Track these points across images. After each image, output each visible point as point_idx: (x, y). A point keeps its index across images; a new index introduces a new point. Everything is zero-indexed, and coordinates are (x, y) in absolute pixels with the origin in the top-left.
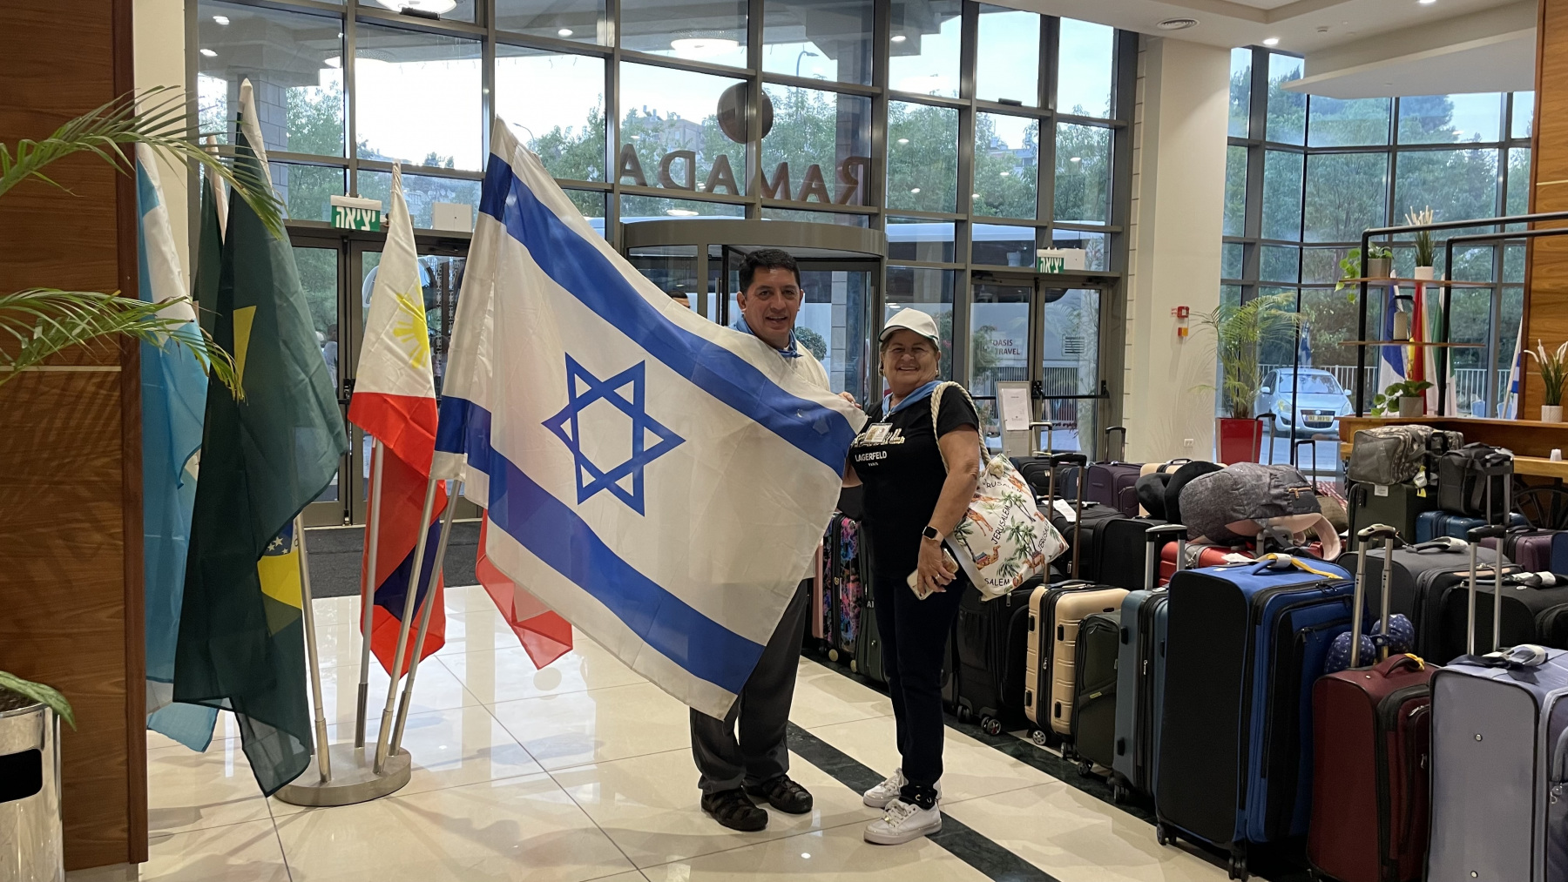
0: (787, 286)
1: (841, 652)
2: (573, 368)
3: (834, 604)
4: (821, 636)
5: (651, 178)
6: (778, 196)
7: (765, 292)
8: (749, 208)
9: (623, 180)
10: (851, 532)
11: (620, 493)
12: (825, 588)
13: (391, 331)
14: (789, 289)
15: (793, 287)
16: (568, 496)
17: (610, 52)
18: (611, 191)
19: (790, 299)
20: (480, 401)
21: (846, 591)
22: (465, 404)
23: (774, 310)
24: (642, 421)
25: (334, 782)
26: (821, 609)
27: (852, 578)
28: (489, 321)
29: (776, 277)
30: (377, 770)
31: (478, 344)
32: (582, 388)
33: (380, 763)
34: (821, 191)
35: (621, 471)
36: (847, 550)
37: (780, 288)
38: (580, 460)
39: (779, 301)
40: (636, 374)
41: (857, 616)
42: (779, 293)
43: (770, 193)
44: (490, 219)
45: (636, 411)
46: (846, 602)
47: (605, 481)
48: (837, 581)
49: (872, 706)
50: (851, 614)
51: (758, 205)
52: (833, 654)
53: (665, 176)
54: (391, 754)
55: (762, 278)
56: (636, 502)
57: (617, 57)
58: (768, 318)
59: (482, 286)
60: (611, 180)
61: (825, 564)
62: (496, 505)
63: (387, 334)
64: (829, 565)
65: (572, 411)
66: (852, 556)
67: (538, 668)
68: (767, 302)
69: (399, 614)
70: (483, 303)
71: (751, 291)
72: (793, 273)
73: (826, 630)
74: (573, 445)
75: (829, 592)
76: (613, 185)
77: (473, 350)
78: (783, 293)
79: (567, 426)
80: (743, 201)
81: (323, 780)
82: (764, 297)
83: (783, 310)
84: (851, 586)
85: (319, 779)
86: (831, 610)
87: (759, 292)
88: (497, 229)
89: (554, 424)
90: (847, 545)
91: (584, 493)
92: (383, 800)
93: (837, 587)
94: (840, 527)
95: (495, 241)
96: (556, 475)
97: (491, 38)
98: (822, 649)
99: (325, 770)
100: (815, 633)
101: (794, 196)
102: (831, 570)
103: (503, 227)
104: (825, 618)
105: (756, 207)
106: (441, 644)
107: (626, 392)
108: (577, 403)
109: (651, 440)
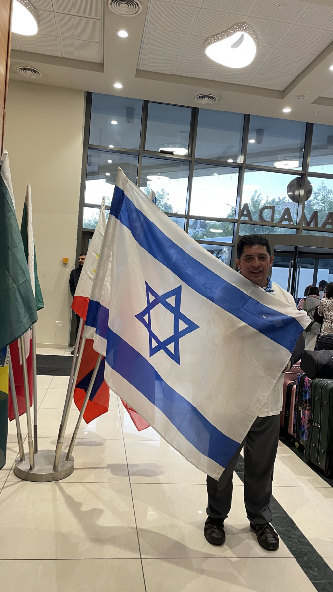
0: (261, 254)
1: (300, 444)
2: (149, 289)
3: (298, 419)
4: (292, 433)
5: (255, 218)
6: (312, 225)
7: (249, 258)
8: (297, 229)
9: (242, 218)
10: (309, 385)
11: (168, 352)
12: (295, 411)
13: (92, 270)
14: (263, 256)
15: (265, 254)
17: (241, 165)
18: (236, 222)
19: (264, 261)
21: (304, 414)
22: (98, 304)
23: (253, 268)
24: (178, 316)
25: (34, 471)
26: (292, 421)
27: (307, 408)
28: (110, 266)
29: (256, 249)
30: (55, 468)
31: (105, 276)
32: (152, 298)
33: (56, 464)
34: (332, 224)
35: (168, 341)
36: (306, 394)
37: (257, 256)
38: (152, 335)
39: (257, 263)
40: (177, 292)
41: (308, 428)
42: (256, 258)
43: (309, 224)
44: (113, 217)
45: (175, 311)
46: (304, 420)
47: (162, 346)
48: (300, 408)
50: (306, 427)
52: (297, 444)
53: (261, 216)
54: (66, 460)
55: (247, 251)
56: (176, 357)
57: (244, 167)
58: (251, 272)
60: (237, 218)
61: (296, 397)
62: (112, 352)
63: (90, 272)
64: (297, 399)
65: (147, 311)
66: (308, 397)
67: (139, 430)
68: (250, 264)
70: (108, 257)
71: (242, 258)
72: (265, 247)
73: (294, 432)
74: (149, 327)
75: (296, 413)
76: (237, 220)
77: (103, 278)
78: (259, 258)
79: (146, 318)
80: (295, 227)
81: (31, 469)
82: (247, 261)
83: (259, 267)
84: (307, 412)
85: (29, 467)
86: (297, 422)
87: (245, 258)
88: (116, 221)
89: (140, 316)
90: (306, 391)
91: (153, 352)
92: (53, 483)
93: (300, 411)
94: (304, 381)
96: (140, 342)
97: (193, 162)
98: (291, 440)
99: (32, 463)
100: (289, 432)
101: (320, 226)
102: (298, 401)
103: (119, 221)
104: (294, 425)
105: (301, 230)
106: (106, 411)
107: (171, 301)
108: (151, 306)
109: (182, 326)
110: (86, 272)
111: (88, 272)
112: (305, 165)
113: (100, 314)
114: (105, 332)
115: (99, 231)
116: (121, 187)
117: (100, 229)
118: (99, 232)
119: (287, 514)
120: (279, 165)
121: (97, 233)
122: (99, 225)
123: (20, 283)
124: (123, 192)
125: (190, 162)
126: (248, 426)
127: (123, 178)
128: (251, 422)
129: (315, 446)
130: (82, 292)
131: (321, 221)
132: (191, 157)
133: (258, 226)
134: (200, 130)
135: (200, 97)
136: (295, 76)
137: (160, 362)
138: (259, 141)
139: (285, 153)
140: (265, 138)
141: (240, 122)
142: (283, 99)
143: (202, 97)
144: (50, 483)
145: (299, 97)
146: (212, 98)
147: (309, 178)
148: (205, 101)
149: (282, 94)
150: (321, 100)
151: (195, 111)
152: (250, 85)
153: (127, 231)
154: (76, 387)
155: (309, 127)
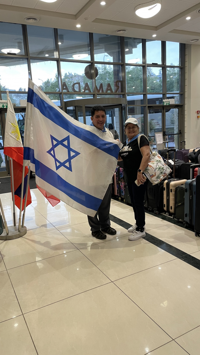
1: (121, 198)
2: (53, 138)
3: (119, 187)
4: (117, 195)
5: (70, 90)
6: (101, 92)
7: (97, 117)
8: (94, 95)
9: (64, 91)
10: (122, 171)
11: (66, 167)
12: (117, 184)
13: (11, 132)
15: (104, 115)
16: (54, 168)
17: (58, 59)
18: (61, 94)
19: (104, 118)
20: (31, 147)
21: (122, 184)
22: (29, 149)
24: (70, 150)
25: (10, 234)
26: (116, 189)
27: (123, 181)
28: (32, 128)
29: (100, 113)
30: (19, 231)
31: (30, 134)
32: (55, 143)
33: (20, 230)
34: (111, 90)
35: (66, 162)
36: (121, 175)
38: (56, 160)
39: (101, 119)
40: (68, 138)
41: (125, 190)
43: (99, 91)
44: (30, 103)
45: (68, 147)
46: (122, 187)
47: (63, 164)
48: (119, 182)
49: (129, 210)
50: (123, 189)
51: (96, 94)
52: (120, 198)
53: (73, 89)
54: (22, 227)
56: (70, 169)
57: (59, 60)
58: (98, 123)
59: (30, 120)
61: (116, 178)
62: (39, 170)
63: (10, 133)
64: (117, 179)
65: (53, 149)
66: (122, 176)
67: (53, 206)
68: (98, 119)
69: (20, 196)
70: (30, 124)
73: (118, 193)
74: (54, 157)
75: (118, 185)
76: (61, 92)
77: (29, 136)
79: (52, 152)
80: (92, 94)
81: (7, 234)
83: (102, 121)
84: (123, 183)
85: (6, 234)
86: (119, 189)
88: (32, 106)
89: (49, 152)
90: (121, 174)
91: (57, 168)
93: (120, 183)
94: (119, 170)
95: (31, 109)
96: (51, 164)
97: (29, 58)
98: (117, 197)
99: (7, 232)
100: (115, 194)
101: (104, 92)
102: (118, 180)
104: (117, 191)
106: (31, 202)
107: (66, 143)
108: (54, 146)
109: (72, 154)
110: (8, 134)
112: (92, 58)
114: (34, 161)
116: (31, 88)
117: (10, 109)
118: (10, 111)
120: (76, 57)
122: (9, 107)
124: (33, 91)
125: (27, 59)
127: (32, 83)
130: (9, 144)
131: (105, 88)
132: (27, 56)
133: (69, 95)
134: (29, 38)
135: (28, 19)
136: (82, 7)
137: (62, 172)
141: (52, 33)
142: (76, 20)
143: (29, 19)
144: (19, 238)
145: (85, 18)
146: (35, 19)
147: (96, 65)
148: (31, 21)
149: (76, 17)
150: (97, 20)
151: (24, 27)
152: (57, 11)
153: (37, 111)
155: (91, 35)
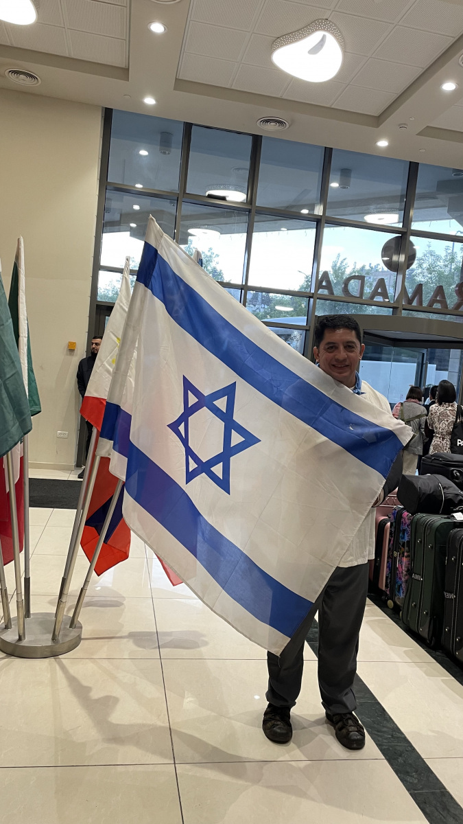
0: (348, 342)
1: (395, 603)
2: (188, 386)
3: (393, 569)
4: (384, 588)
5: (338, 291)
6: (415, 303)
7: (332, 347)
8: (395, 309)
10: (408, 522)
11: (213, 477)
12: (388, 557)
14: (350, 344)
15: (353, 342)
16: (179, 477)
17: (320, 218)
18: (312, 297)
19: (352, 352)
20: (125, 407)
21: (401, 562)
22: (118, 407)
23: (337, 360)
24: (230, 425)
25: (25, 643)
26: (385, 571)
27: (405, 554)
28: (135, 354)
29: (341, 335)
30: (54, 638)
31: (128, 369)
32: (193, 400)
33: (57, 633)
34: (443, 303)
35: (214, 461)
36: (404, 534)
37: (343, 344)
38: (189, 452)
39: (342, 354)
40: (230, 391)
41: (406, 581)
42: (341, 348)
43: (410, 301)
44: (142, 285)
45: (227, 418)
46: (400, 570)
47: (205, 467)
48: (396, 554)
50: (403, 579)
52: (390, 603)
53: (346, 290)
54: (70, 627)
55: (329, 337)
56: (224, 484)
57: (323, 221)
58: (334, 365)
59: (134, 330)
60: (313, 291)
61: (390, 540)
62: (135, 476)
64: (392, 542)
65: (184, 418)
66: (406, 539)
67: (174, 585)
68: (332, 355)
69: (99, 531)
70: (133, 342)
71: (322, 346)
72: (354, 332)
73: (386, 586)
74: (185, 441)
75: (390, 561)
76: (313, 294)
77: (126, 372)
78: (345, 347)
79: (182, 428)
81: (20, 639)
82: (329, 350)
83: (345, 360)
84: (405, 560)
85: (17, 638)
86: (391, 573)
87: (327, 347)
88: (145, 291)
89: (174, 427)
90: (404, 531)
91: (190, 476)
92: (52, 659)
93: (395, 558)
94: (401, 517)
95: (143, 302)
96: (173, 463)
97: (253, 211)
98: (383, 597)
99: (21, 632)
100: (380, 586)
101: (425, 304)
102: (393, 545)
103: (149, 291)
104: (387, 577)
105: (399, 309)
106: (126, 557)
107: (221, 403)
108: (189, 411)
109: (236, 439)
110: (102, 362)
111: (105, 363)
112: (406, 220)
113: (120, 421)
114: (126, 448)
115: (121, 304)
116: (153, 244)
117: (122, 302)
118: (121, 307)
119: (376, 700)
120: (371, 219)
121: (118, 307)
122: (121, 297)
123: (8, 376)
124: (156, 251)
125: (250, 211)
126: (325, 579)
127: (156, 231)
128: (329, 572)
129: (415, 605)
130: (96, 391)
131: (427, 297)
132: (251, 204)
133: (342, 303)
134: (263, 166)
135: (264, 121)
136: (395, 96)
137: (200, 491)
138: (344, 185)
139: (381, 203)
140: (353, 180)
141: (319, 158)
142: (378, 127)
143: (267, 121)
144: (47, 660)
145: (399, 125)
146: (281, 123)
147: (412, 239)
148: (271, 127)
149: (377, 120)
150: (430, 131)
151: (257, 140)
152: (333, 107)
153: (159, 305)
154: (86, 525)
155: (413, 168)
